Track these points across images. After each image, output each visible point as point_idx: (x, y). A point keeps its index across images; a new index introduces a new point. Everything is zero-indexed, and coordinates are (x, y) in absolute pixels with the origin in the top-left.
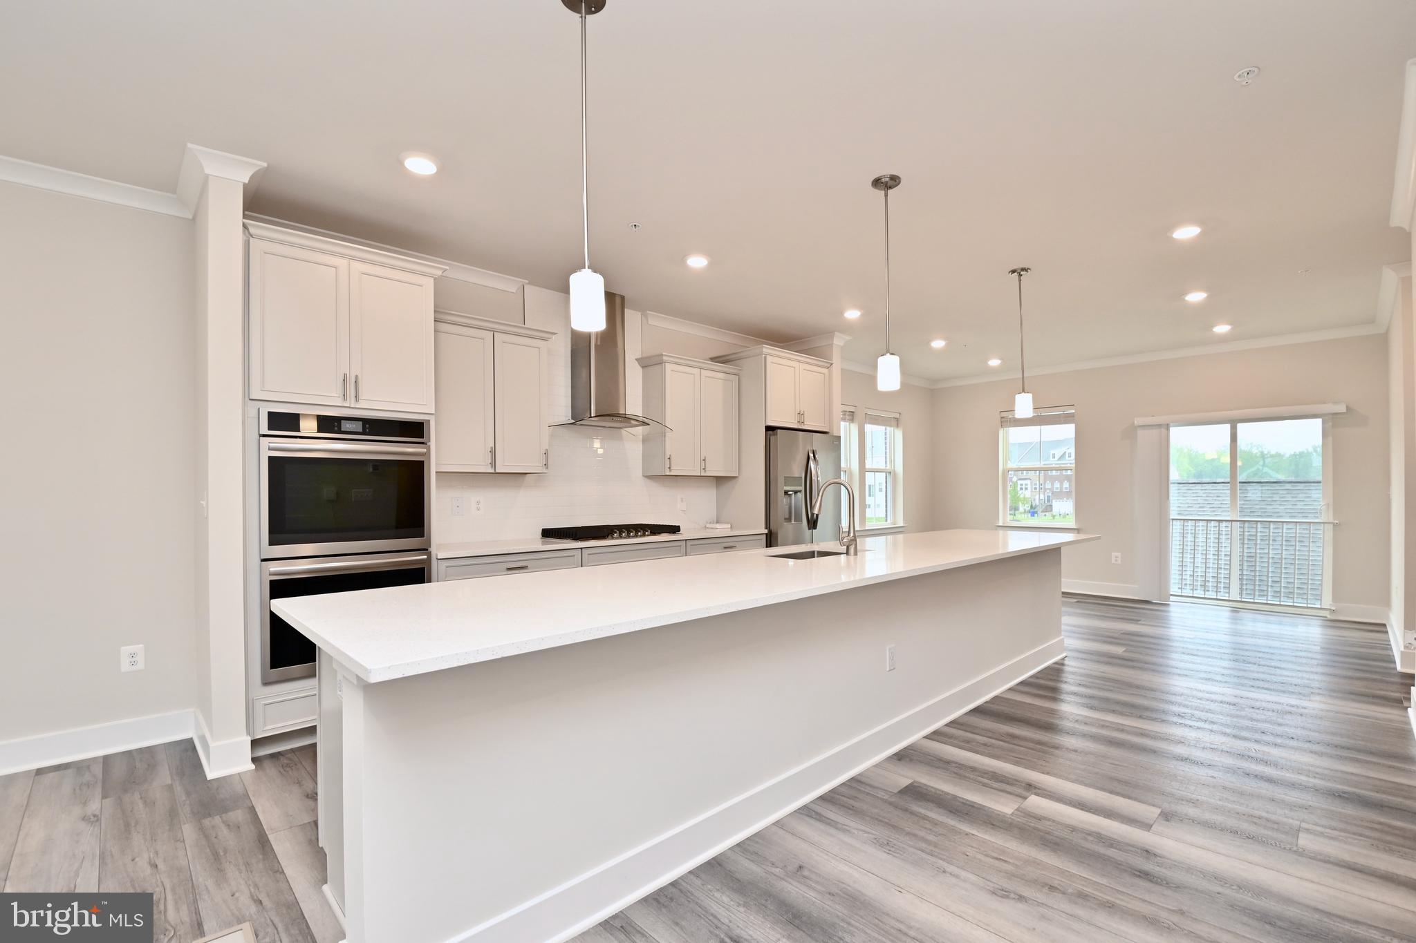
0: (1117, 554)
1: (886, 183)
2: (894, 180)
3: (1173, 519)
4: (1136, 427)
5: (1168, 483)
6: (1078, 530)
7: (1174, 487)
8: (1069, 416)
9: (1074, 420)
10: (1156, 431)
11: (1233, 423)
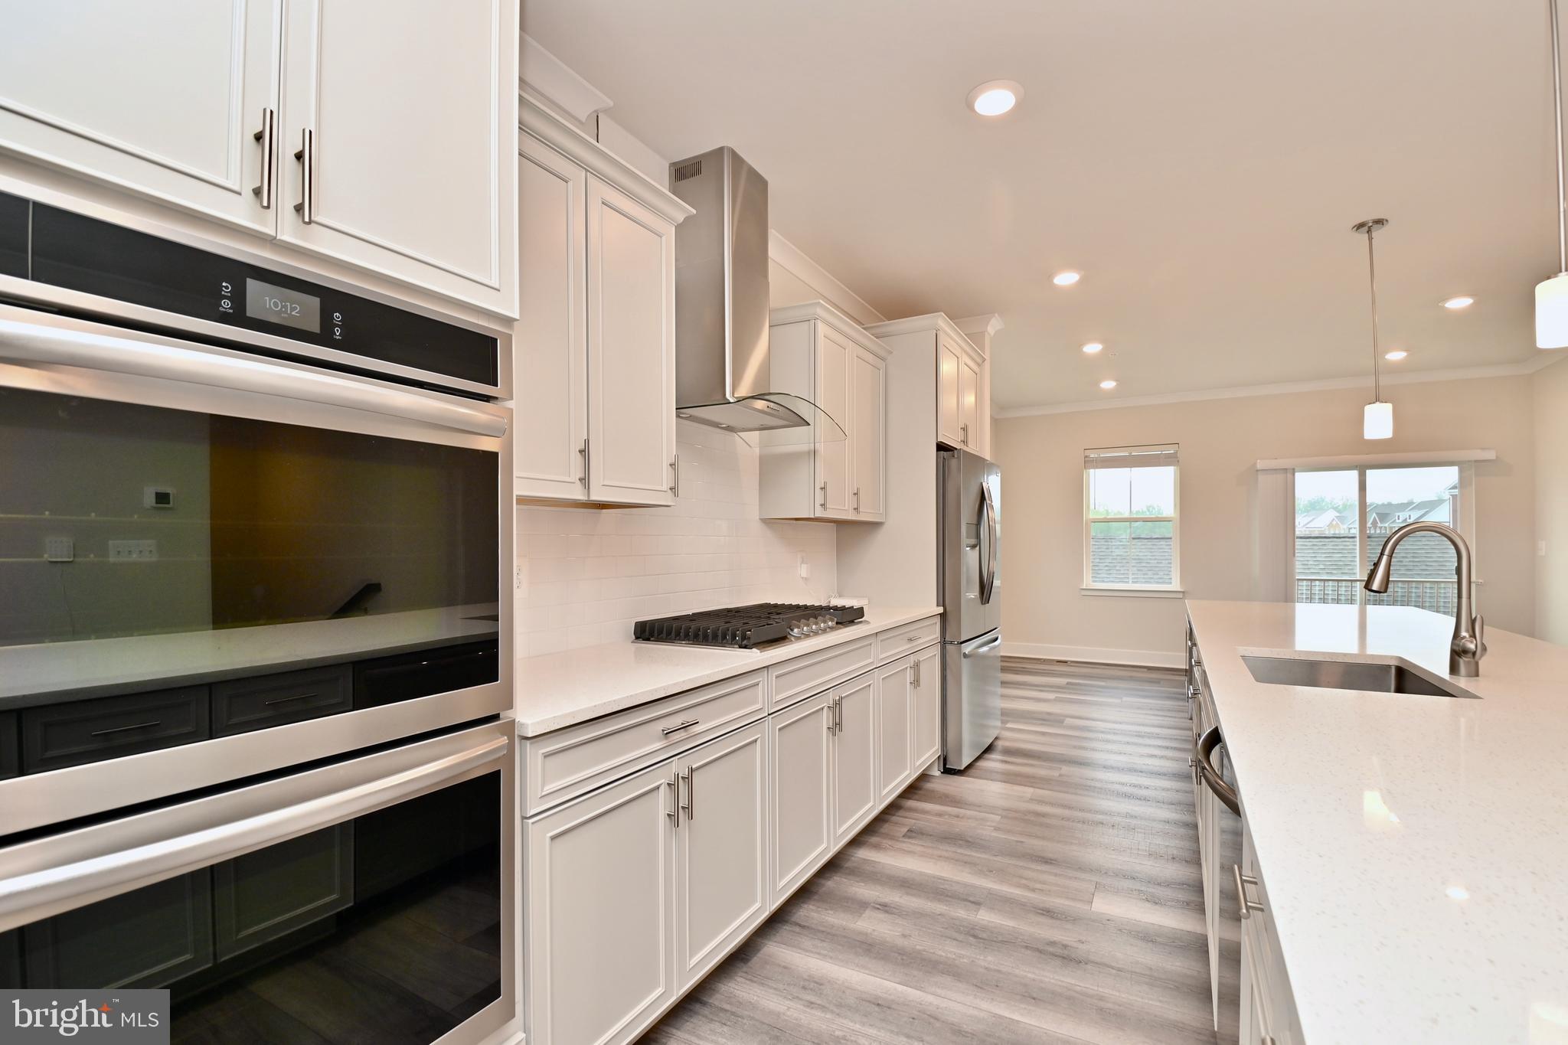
3: (1299, 580)
4: (1257, 471)
5: (1294, 537)
6: (1183, 592)
7: (1298, 542)
8: (1169, 456)
9: (1178, 461)
10: (1280, 477)
11: (1362, 469)
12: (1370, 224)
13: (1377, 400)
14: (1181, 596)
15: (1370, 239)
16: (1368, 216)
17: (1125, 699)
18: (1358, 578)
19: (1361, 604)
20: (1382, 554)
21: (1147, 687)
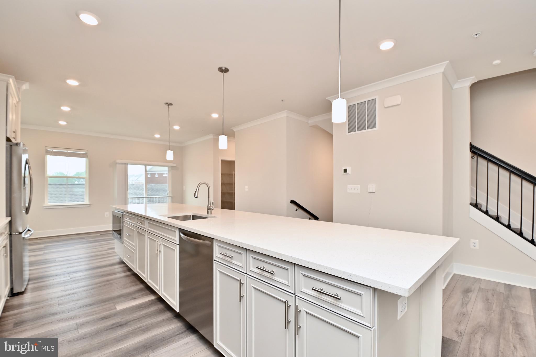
0: (107, 213)
1: (224, 70)
2: (226, 70)
3: (129, 198)
4: (116, 163)
5: (128, 185)
6: (90, 204)
7: (128, 186)
8: (83, 154)
9: (88, 157)
10: (123, 166)
11: (146, 166)
12: (169, 104)
13: (170, 150)
14: (89, 206)
15: (169, 108)
16: (169, 102)
17: (76, 246)
18: (145, 197)
19: (145, 203)
20: (197, 189)
21: (81, 240)
